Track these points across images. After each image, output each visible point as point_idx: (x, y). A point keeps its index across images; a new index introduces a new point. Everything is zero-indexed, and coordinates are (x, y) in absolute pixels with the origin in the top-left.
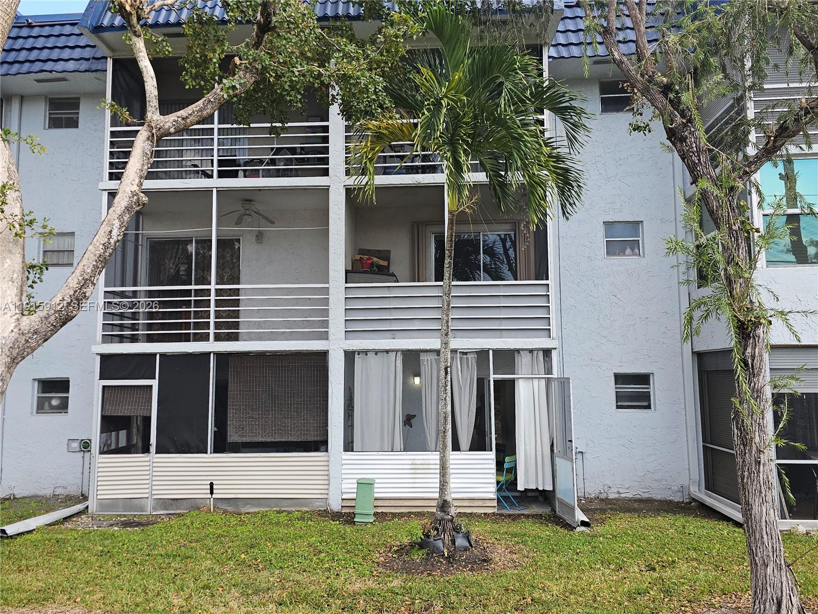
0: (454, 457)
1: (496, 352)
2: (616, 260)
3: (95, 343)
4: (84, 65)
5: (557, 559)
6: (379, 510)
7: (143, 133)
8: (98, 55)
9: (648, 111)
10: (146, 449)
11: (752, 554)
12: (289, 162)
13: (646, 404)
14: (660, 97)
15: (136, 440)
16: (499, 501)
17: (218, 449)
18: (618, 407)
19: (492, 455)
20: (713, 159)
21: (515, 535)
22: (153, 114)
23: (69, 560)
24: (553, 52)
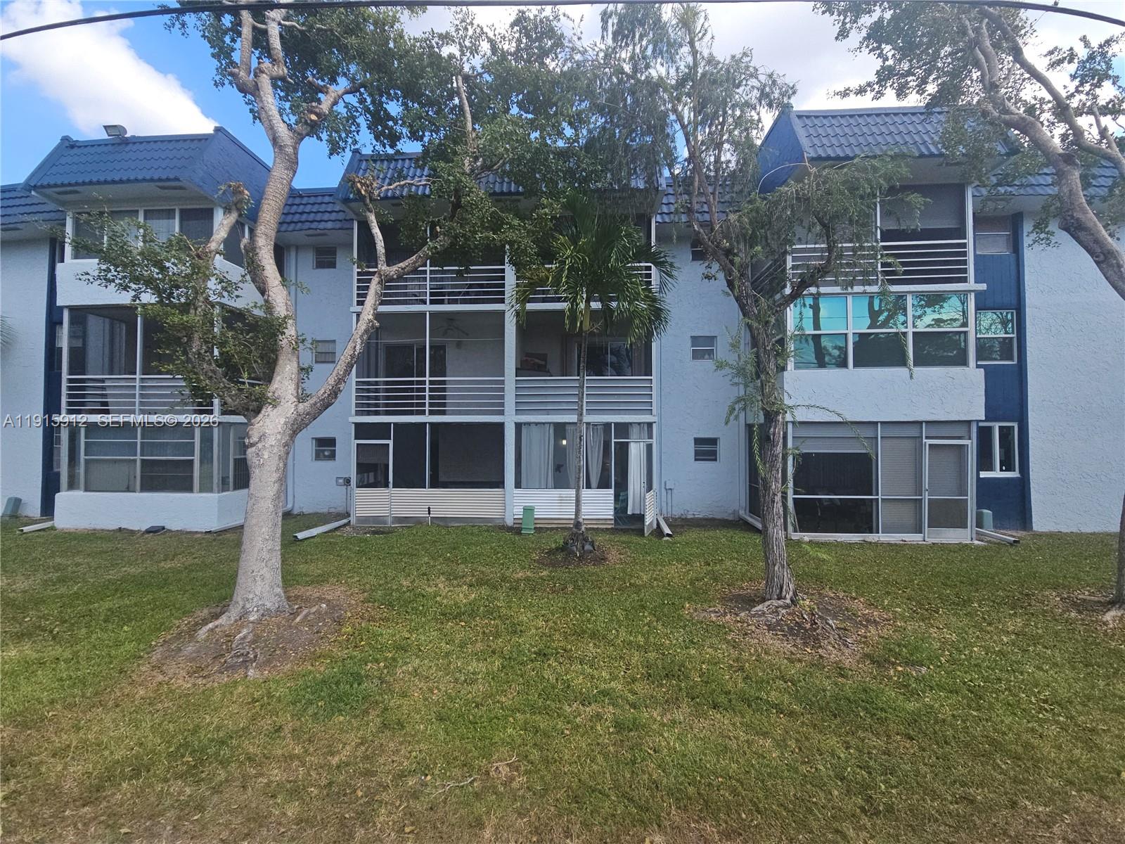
0: (585, 493)
1: (616, 424)
2: (698, 363)
3: (351, 416)
4: (338, 225)
5: (649, 558)
6: (538, 526)
7: (375, 279)
8: (347, 218)
9: (716, 266)
10: (386, 486)
11: (767, 558)
12: (477, 293)
13: (713, 458)
14: (723, 257)
15: (380, 478)
16: (615, 520)
17: (433, 485)
18: (696, 460)
19: (612, 491)
20: (756, 301)
21: (623, 542)
22: (383, 267)
23: (338, 556)
24: (659, 219)
